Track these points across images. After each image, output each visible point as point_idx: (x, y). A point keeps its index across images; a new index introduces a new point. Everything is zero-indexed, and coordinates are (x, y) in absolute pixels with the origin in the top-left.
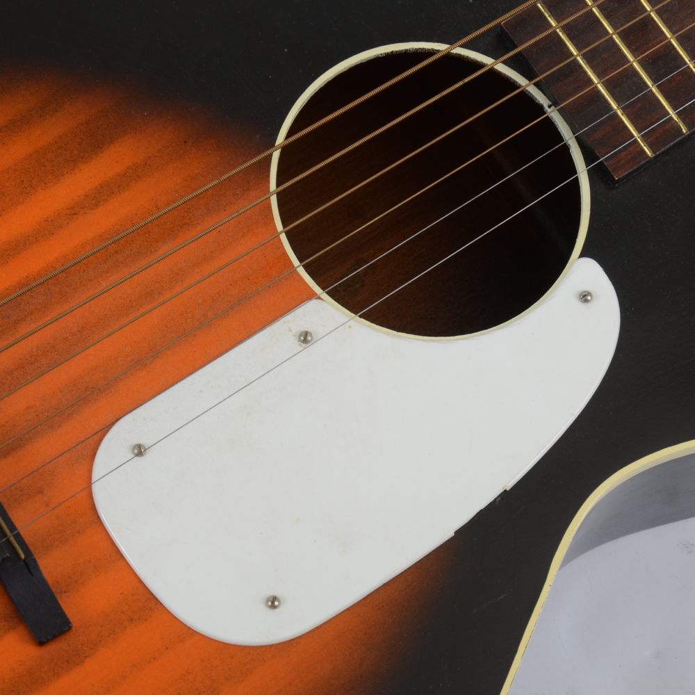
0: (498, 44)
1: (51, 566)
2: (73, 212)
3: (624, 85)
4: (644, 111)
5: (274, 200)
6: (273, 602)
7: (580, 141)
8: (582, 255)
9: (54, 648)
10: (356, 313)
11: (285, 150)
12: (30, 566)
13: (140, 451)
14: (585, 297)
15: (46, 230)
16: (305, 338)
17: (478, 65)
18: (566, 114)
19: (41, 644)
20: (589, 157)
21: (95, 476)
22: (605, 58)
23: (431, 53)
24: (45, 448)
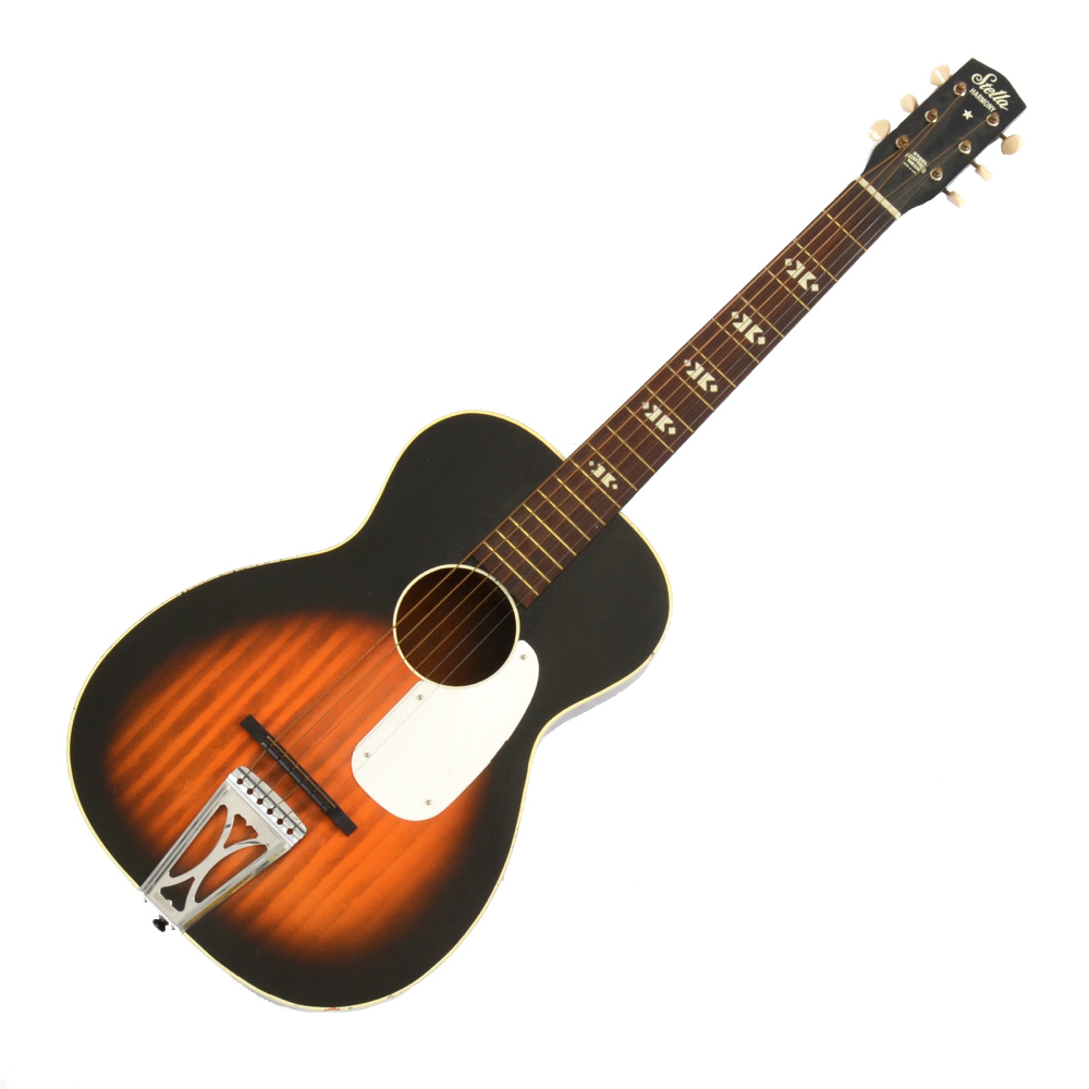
0: (472, 561)
1: (344, 806)
2: (322, 667)
3: (524, 569)
4: (533, 577)
5: (398, 648)
6: (428, 802)
7: (511, 595)
8: (520, 639)
9: (352, 836)
10: (439, 682)
11: (398, 627)
12: (338, 810)
13: (367, 755)
14: (523, 657)
15: (315, 675)
16: (420, 697)
17: (469, 571)
18: (504, 584)
19: (348, 835)
20: (516, 601)
21: (354, 771)
22: (514, 560)
23: (449, 570)
24: (333, 762)
